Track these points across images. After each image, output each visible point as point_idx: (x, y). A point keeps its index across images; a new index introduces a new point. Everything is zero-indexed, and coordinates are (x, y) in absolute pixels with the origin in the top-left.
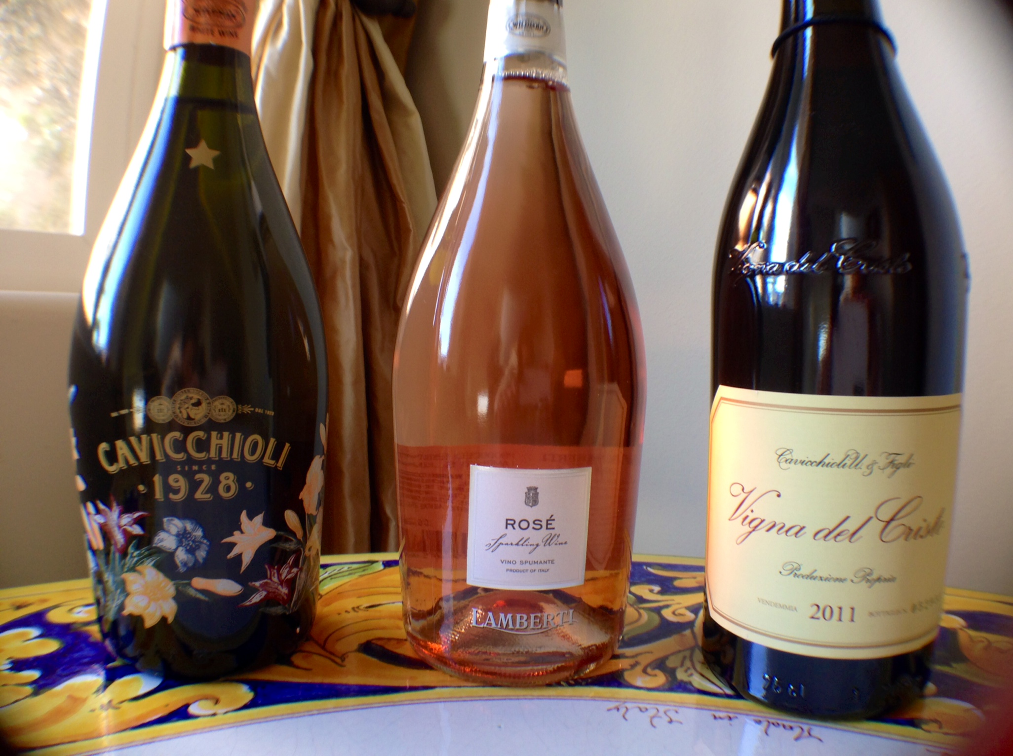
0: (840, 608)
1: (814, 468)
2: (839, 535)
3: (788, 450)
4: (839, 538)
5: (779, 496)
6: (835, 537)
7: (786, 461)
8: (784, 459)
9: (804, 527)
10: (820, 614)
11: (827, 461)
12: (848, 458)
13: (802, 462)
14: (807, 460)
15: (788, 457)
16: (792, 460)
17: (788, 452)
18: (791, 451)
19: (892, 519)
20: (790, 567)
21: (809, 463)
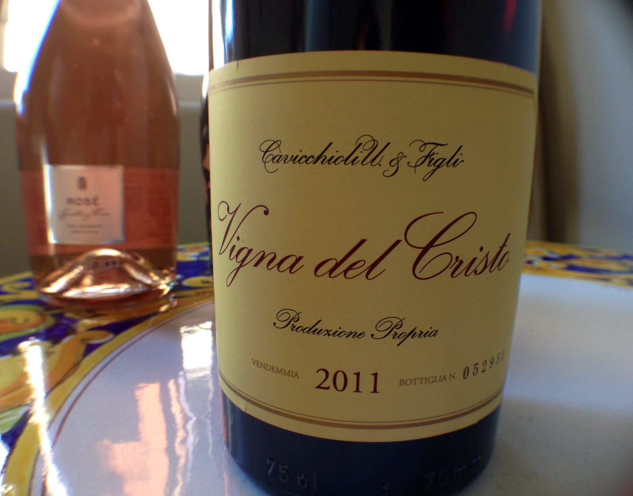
0: (358, 374)
1: (310, 167)
2: (350, 268)
3: (275, 142)
4: (350, 273)
5: (266, 213)
6: (346, 271)
7: (273, 159)
8: (271, 157)
9: (301, 258)
10: (329, 382)
11: (328, 154)
12: (360, 149)
13: (294, 159)
14: (301, 155)
15: (275, 153)
16: (281, 156)
17: (275, 145)
18: (279, 143)
19: (431, 245)
20: (286, 317)
21: (304, 159)
